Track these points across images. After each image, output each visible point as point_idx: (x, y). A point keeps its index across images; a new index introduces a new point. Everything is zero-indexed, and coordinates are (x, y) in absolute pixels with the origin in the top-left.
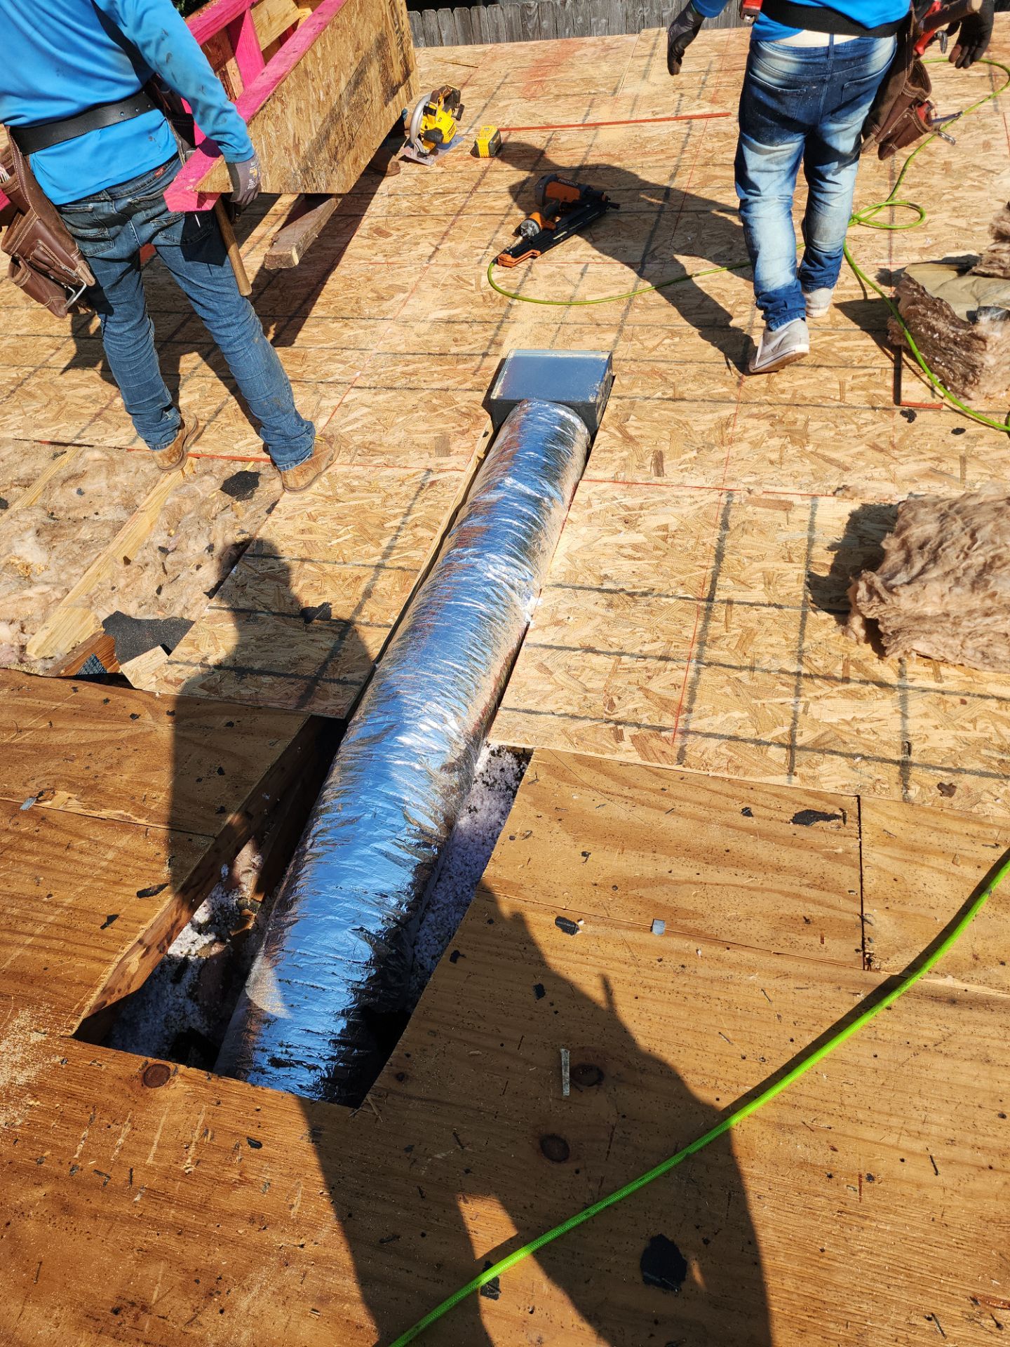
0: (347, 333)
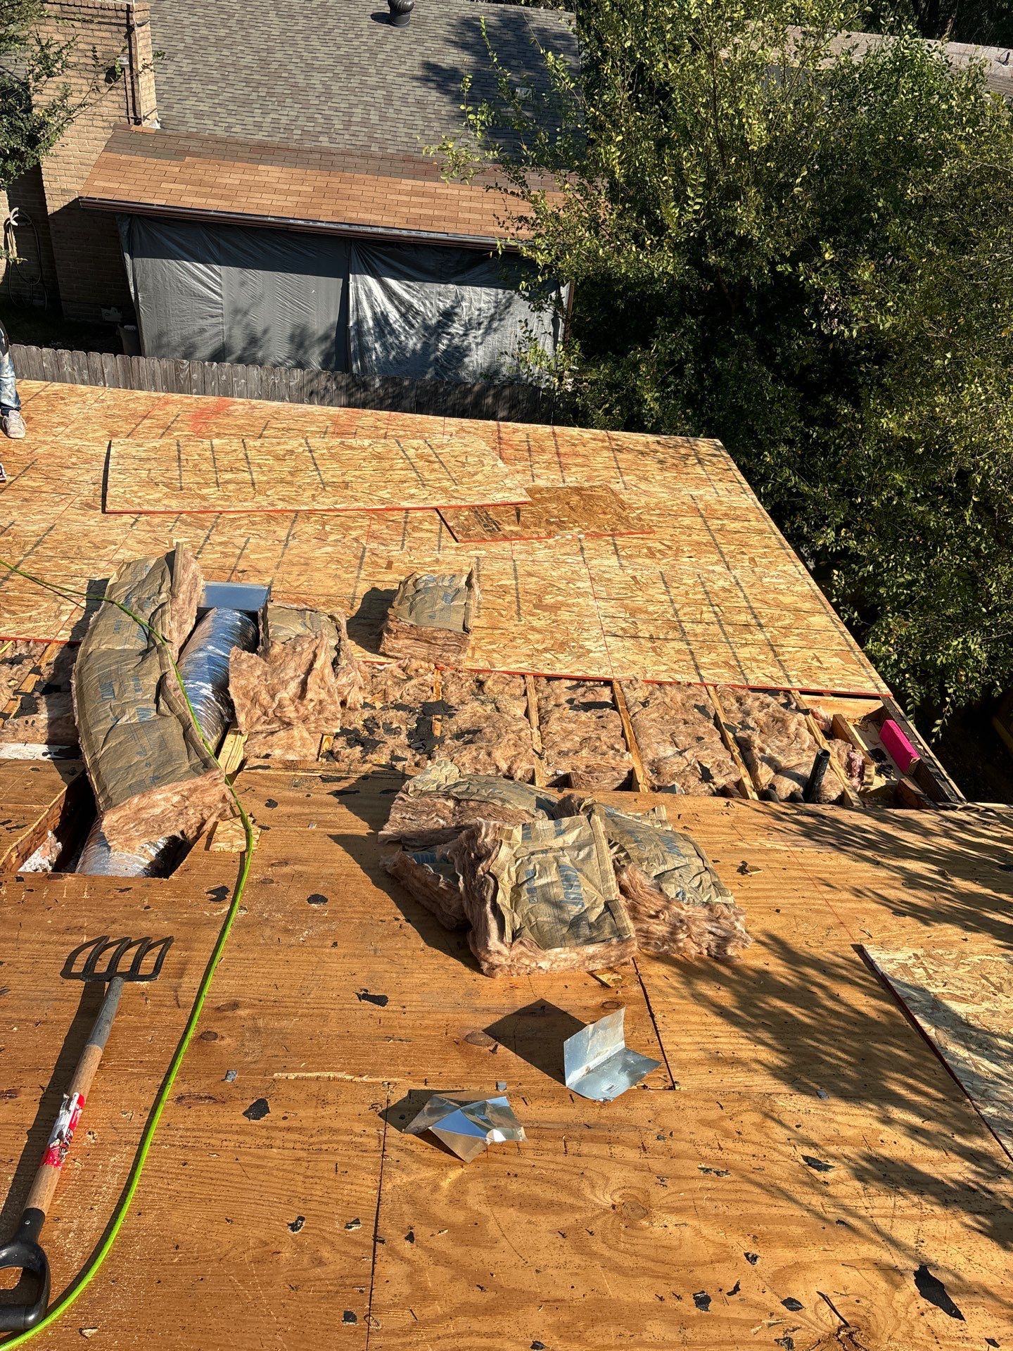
0: (74, 567)
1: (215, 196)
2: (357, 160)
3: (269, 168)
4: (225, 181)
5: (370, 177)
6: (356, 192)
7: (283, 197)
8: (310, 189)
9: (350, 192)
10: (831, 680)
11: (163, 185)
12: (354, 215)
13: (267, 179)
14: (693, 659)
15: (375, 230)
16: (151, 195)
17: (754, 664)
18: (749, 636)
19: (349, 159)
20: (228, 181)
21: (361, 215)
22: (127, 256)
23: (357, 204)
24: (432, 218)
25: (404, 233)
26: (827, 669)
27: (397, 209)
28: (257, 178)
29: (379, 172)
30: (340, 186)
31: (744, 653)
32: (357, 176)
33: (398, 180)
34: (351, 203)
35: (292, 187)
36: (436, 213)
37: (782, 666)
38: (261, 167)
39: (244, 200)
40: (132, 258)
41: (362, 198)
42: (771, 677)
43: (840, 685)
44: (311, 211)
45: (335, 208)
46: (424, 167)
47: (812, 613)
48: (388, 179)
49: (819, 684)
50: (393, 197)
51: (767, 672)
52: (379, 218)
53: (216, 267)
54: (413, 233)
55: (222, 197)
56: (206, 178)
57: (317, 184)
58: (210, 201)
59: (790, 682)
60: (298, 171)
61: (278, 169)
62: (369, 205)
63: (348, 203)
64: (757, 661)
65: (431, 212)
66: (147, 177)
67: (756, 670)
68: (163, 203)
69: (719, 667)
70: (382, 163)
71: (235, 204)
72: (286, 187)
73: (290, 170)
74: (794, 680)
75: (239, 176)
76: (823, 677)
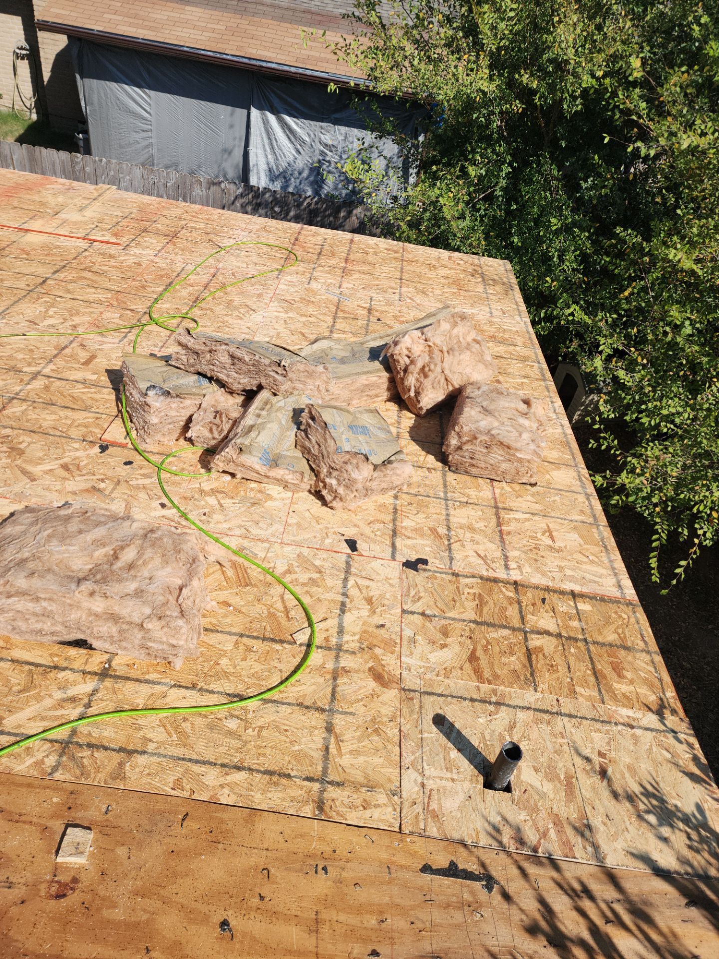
1: (144, 27)
2: (265, 8)
3: (194, 9)
4: (155, 16)
5: (275, 22)
6: (260, 33)
7: (200, 33)
8: (223, 28)
9: (254, 33)
10: (561, 569)
11: (105, 16)
12: (254, 51)
13: (190, 17)
14: (394, 520)
15: (269, 65)
16: (94, 22)
17: (468, 535)
18: (473, 493)
19: (260, 7)
20: (158, 16)
21: (260, 52)
22: (78, 76)
23: (259, 42)
24: (318, 60)
25: (293, 70)
26: (559, 550)
27: (291, 49)
28: (182, 16)
29: (282, 19)
30: (248, 27)
31: (460, 516)
32: (263, 20)
33: (296, 27)
34: (254, 41)
35: (209, 26)
36: (322, 55)
37: (502, 540)
38: (188, 8)
39: (168, 32)
40: (82, 78)
41: (263, 38)
42: (484, 558)
43: (572, 579)
44: (219, 45)
45: (241, 44)
46: (319, 18)
47: (556, 465)
48: (288, 25)
49: (544, 574)
50: (289, 39)
51: (481, 549)
52: (274, 55)
53: (147, 91)
54: (300, 71)
55: (150, 28)
56: (141, 13)
57: (229, 24)
58: (140, 31)
59: (507, 567)
60: (216, 13)
61: (201, 10)
62: (268, 44)
63: (251, 41)
64: (472, 529)
65: (317, 54)
66: (93, 8)
67: (468, 545)
68: (101, 29)
69: (422, 535)
70: (286, 12)
71: (159, 34)
72: (204, 24)
73: (210, 12)
74: (513, 565)
75: (168, 13)
76: (552, 562)
